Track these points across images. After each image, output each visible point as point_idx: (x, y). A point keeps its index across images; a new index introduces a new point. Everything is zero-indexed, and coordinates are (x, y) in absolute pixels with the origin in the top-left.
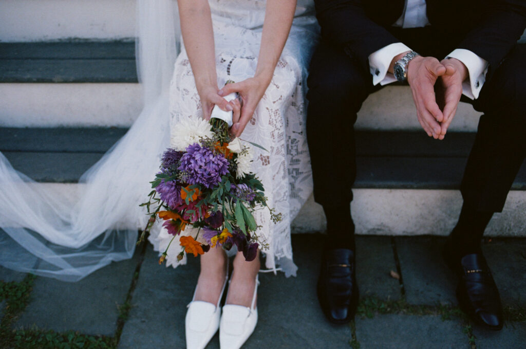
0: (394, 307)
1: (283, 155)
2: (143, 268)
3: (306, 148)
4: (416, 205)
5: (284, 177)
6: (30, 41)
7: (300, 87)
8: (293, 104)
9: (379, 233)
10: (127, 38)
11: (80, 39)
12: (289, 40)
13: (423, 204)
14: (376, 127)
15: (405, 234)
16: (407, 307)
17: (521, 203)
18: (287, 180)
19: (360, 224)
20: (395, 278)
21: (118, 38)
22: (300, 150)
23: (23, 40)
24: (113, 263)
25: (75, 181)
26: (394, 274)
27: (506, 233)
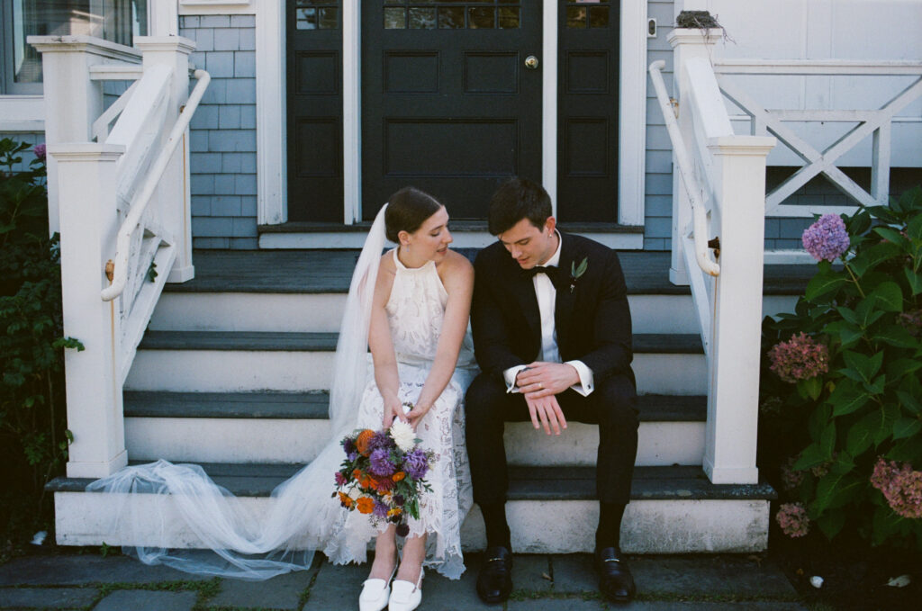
0: (543, 595)
1: (451, 457)
2: (319, 575)
3: (467, 460)
4: (566, 519)
5: (451, 476)
6: (225, 392)
7: (461, 406)
8: (457, 421)
9: (537, 551)
10: (314, 391)
11: (271, 391)
12: (455, 374)
13: (572, 518)
14: (536, 463)
15: (560, 552)
16: (554, 594)
17: (658, 515)
18: (454, 479)
19: (518, 540)
20: (547, 579)
21: (306, 391)
22: (462, 461)
23: (219, 391)
24: (292, 572)
25: (267, 494)
26: (546, 576)
27: (652, 550)
